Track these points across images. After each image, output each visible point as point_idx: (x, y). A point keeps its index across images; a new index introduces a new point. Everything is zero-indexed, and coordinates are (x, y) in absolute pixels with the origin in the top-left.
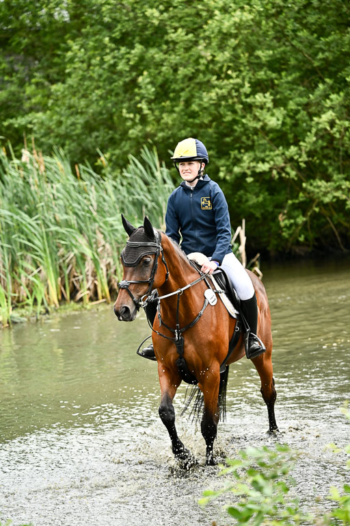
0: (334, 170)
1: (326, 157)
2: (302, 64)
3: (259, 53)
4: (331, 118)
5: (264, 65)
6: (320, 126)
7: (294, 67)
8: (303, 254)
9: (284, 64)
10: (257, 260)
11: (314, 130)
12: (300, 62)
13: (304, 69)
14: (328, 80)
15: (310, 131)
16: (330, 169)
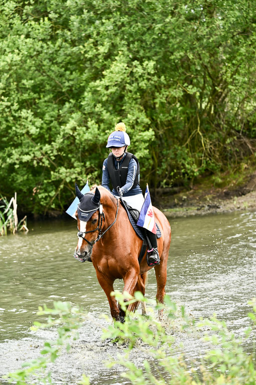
0: (75, 161)
1: (71, 152)
2: (54, 89)
3: (24, 81)
4: (73, 126)
5: (29, 89)
6: (66, 131)
7: (49, 90)
8: (56, 216)
9: (42, 88)
10: (25, 220)
11: (62, 133)
12: (53, 87)
13: (56, 91)
14: (71, 100)
15: (59, 134)
16: (73, 160)
